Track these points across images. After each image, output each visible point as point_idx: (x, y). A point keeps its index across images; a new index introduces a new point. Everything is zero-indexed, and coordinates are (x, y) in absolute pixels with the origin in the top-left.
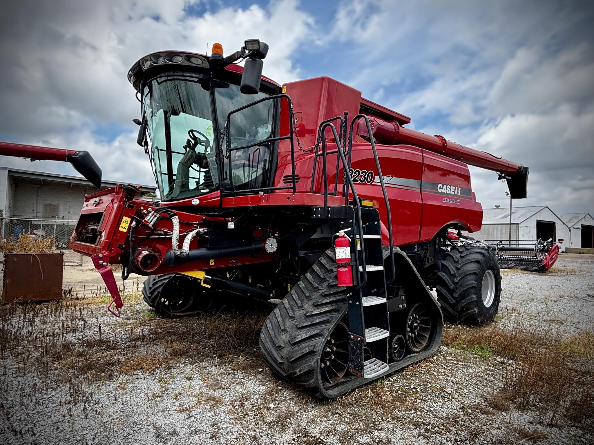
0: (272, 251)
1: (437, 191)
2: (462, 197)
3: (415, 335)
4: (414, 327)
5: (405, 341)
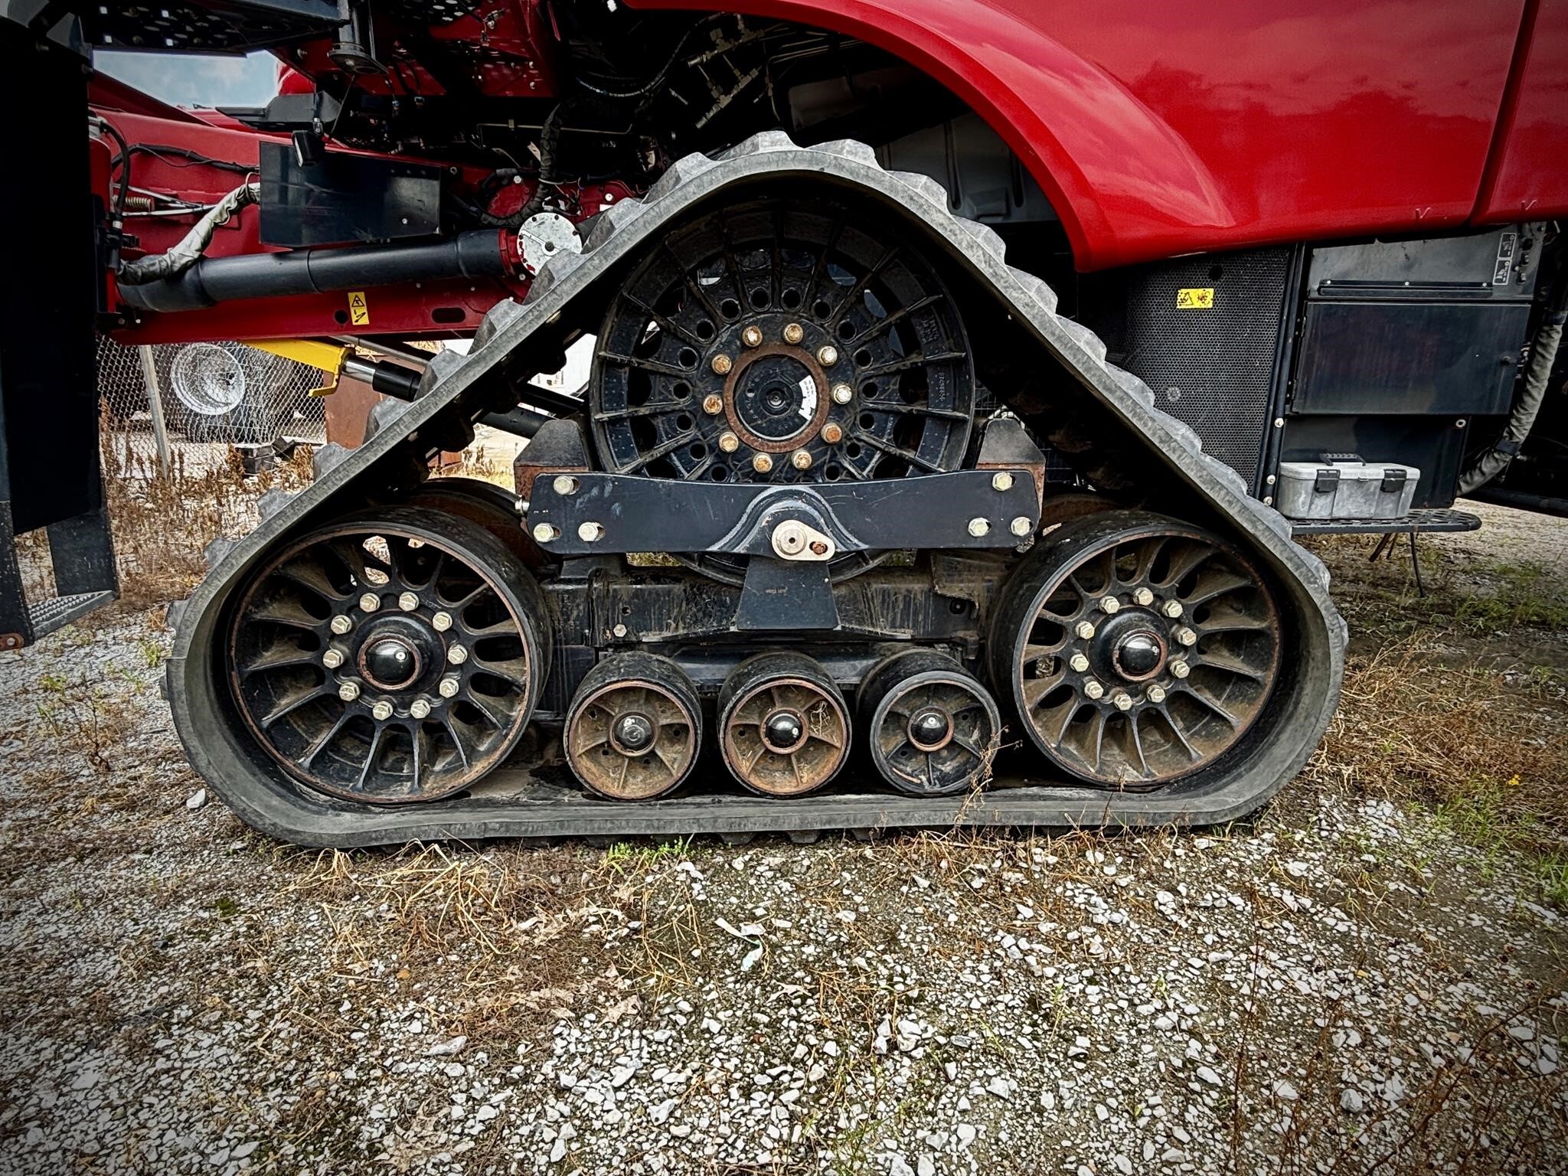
3: (1140, 702)
4: (1116, 655)
5: (993, 712)
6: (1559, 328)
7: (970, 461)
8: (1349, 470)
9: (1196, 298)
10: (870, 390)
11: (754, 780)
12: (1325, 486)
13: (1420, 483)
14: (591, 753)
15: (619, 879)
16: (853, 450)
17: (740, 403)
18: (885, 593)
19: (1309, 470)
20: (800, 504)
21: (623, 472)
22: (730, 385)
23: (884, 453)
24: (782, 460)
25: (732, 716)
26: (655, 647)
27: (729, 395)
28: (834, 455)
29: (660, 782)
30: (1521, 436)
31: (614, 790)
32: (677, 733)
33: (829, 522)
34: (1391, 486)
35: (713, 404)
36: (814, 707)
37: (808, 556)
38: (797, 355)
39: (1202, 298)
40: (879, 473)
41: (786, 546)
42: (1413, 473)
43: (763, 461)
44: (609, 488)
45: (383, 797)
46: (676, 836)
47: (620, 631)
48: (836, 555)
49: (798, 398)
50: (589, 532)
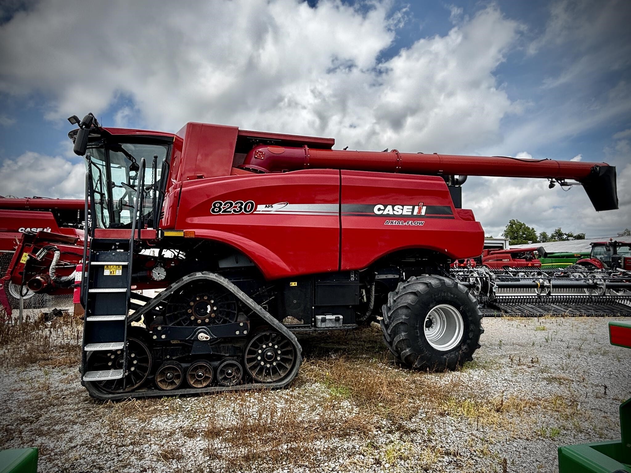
0: (160, 279)
1: (374, 214)
2: (428, 217)
3: (272, 366)
4: (265, 356)
5: (241, 368)
6: (374, 286)
7: (236, 321)
8: (328, 317)
9: (294, 284)
10: (221, 307)
11: (194, 385)
12: (324, 320)
13: (343, 319)
14: (160, 381)
15: (165, 402)
16: (218, 318)
17: (195, 311)
18: (223, 347)
19: (319, 317)
20: (204, 330)
21: (170, 325)
22: (193, 308)
23: (224, 319)
24: (203, 321)
25: (189, 372)
26: (174, 360)
27: (193, 310)
28: (214, 320)
29: (174, 386)
30: (372, 308)
31: (165, 388)
32: (178, 377)
33: (209, 333)
34: (337, 320)
35: (190, 311)
36: (207, 369)
37: (205, 339)
38: (207, 301)
39: (295, 284)
40: (223, 323)
41: (200, 338)
42: (341, 317)
43: (199, 321)
44: (168, 328)
45: (117, 391)
46: (177, 395)
47: (168, 357)
48: (210, 339)
49: (207, 309)
50: (163, 337)
